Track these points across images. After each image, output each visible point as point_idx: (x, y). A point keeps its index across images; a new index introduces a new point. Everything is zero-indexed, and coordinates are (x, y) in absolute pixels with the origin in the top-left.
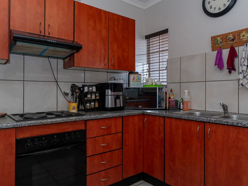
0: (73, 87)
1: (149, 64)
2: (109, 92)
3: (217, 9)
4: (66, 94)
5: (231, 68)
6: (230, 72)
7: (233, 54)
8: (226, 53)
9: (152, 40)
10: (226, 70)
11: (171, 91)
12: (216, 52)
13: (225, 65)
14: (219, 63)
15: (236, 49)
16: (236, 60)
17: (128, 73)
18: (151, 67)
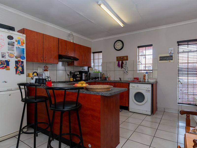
0: (71, 73)
1: (94, 63)
2: (83, 74)
3: (118, 48)
4: (68, 75)
5: (122, 67)
6: (122, 68)
7: (122, 63)
8: (120, 62)
9: (95, 54)
10: (120, 68)
11: (104, 74)
12: (118, 62)
13: (120, 66)
14: (119, 65)
15: (123, 61)
16: (123, 65)
17: (87, 67)
18: (95, 65)
